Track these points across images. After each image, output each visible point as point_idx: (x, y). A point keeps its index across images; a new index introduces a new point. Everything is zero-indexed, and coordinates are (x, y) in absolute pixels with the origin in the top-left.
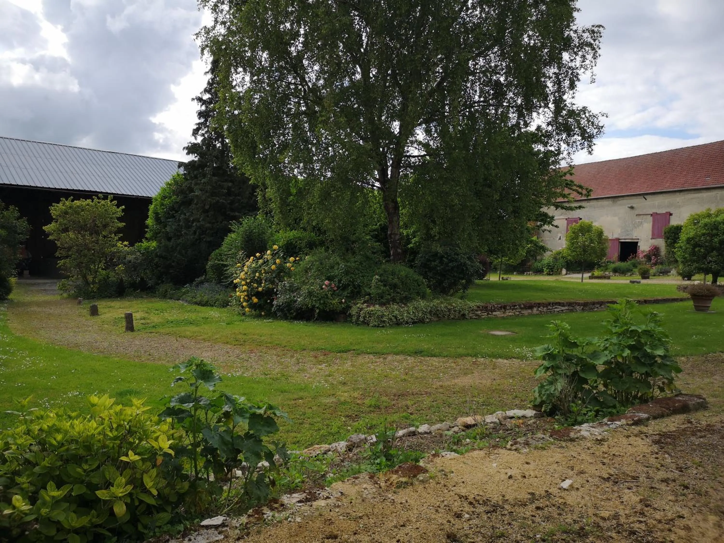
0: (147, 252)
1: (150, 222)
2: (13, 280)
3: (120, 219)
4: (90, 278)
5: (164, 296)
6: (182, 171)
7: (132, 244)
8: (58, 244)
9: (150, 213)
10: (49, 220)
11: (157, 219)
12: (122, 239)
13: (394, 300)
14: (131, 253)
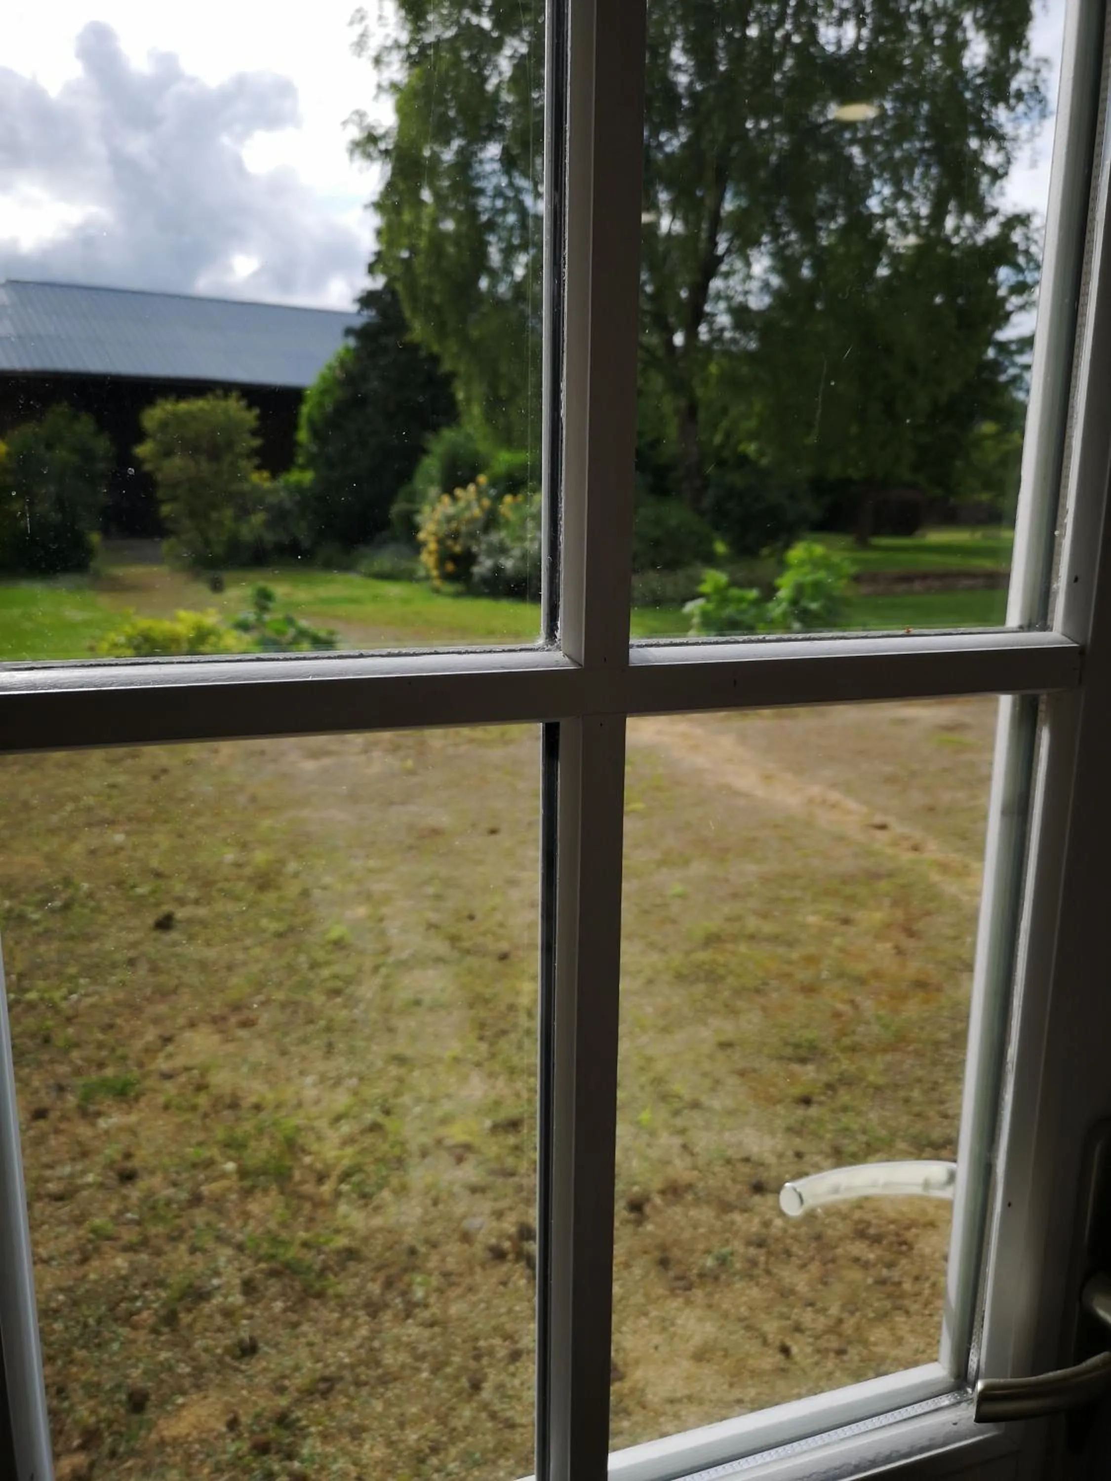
0: (299, 488)
1: (303, 435)
2: (95, 538)
3: (254, 433)
4: (212, 535)
5: (329, 565)
6: (352, 342)
7: (274, 476)
8: (159, 477)
9: (303, 421)
10: (140, 436)
11: (316, 433)
12: (259, 468)
13: (653, 566)
14: (275, 491)
